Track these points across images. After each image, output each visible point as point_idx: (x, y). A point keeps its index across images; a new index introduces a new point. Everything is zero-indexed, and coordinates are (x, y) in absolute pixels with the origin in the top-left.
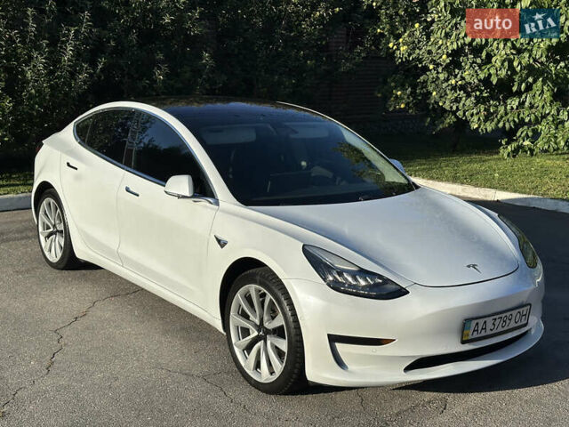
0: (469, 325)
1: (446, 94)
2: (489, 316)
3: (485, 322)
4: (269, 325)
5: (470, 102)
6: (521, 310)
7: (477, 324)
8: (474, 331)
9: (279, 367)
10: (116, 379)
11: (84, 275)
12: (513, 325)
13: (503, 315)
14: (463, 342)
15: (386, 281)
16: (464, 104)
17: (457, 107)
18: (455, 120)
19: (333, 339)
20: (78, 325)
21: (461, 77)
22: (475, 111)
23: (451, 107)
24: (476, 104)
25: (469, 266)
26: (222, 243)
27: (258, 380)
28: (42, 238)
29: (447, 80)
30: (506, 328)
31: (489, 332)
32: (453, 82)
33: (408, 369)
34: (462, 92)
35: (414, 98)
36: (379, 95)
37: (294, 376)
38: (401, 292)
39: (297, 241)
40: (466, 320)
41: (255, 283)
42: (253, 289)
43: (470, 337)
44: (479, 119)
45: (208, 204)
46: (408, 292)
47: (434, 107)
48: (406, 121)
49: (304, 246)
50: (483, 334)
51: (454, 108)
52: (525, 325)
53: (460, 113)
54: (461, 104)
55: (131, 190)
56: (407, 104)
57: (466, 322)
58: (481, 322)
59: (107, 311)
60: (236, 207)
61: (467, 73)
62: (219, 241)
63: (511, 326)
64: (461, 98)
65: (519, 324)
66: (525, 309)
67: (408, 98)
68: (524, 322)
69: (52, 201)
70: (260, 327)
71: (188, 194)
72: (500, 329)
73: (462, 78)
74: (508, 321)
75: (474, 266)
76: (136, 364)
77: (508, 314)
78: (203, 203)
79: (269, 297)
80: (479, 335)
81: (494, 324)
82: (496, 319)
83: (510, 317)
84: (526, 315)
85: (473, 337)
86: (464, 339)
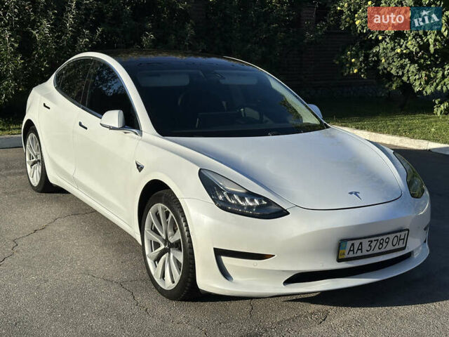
0: (344, 245)
1: (394, 62)
2: (365, 238)
3: (361, 243)
4: (172, 240)
5: (413, 68)
6: (398, 234)
7: (353, 245)
8: (350, 250)
9: (177, 276)
10: (46, 281)
11: (58, 197)
12: (390, 247)
13: (380, 238)
14: (339, 260)
15: (270, 202)
16: (408, 71)
17: (403, 72)
18: (401, 84)
19: (219, 253)
20: (34, 237)
21: (406, 46)
22: (417, 77)
23: (398, 73)
24: (419, 70)
25: (351, 193)
26: (140, 168)
27: (163, 287)
28: (28, 166)
29: (393, 49)
30: (382, 250)
31: (365, 253)
32: (399, 51)
33: (287, 282)
34: (407, 60)
35: (366, 65)
36: (337, 62)
37: (188, 284)
38: (282, 213)
39: (195, 165)
40: (341, 240)
41: (161, 202)
42: (159, 207)
43: (346, 256)
44: (420, 84)
45: (134, 135)
46: (288, 213)
47: (383, 72)
48: (366, 87)
49: (200, 169)
50: (359, 254)
51: (400, 73)
52: (404, 248)
53: (405, 79)
54: (406, 70)
55: (83, 124)
56: (359, 70)
57: (342, 243)
58: (357, 243)
59: (63, 226)
60: (156, 137)
61: (410, 43)
62: (138, 166)
63: (388, 249)
64: (406, 65)
65: (397, 247)
66: (403, 234)
67: (361, 65)
68: (401, 245)
69: (34, 135)
70: (166, 241)
71: (117, 126)
72: (377, 251)
73: (406, 48)
74: (385, 244)
75: (356, 193)
76: (68, 269)
77: (385, 237)
78: (131, 135)
79: (171, 214)
80: (355, 255)
81: (369, 245)
82: (372, 241)
83: (387, 240)
84: (404, 239)
85: (348, 256)
86: (340, 257)
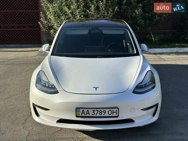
2: (90, 109)
3: (88, 111)
6: (111, 110)
8: (82, 113)
13: (99, 110)
14: (77, 117)
25: (94, 88)
30: (102, 116)
31: (91, 115)
40: (77, 108)
46: (58, 93)
49: (40, 70)
50: (88, 115)
52: (117, 117)
58: (85, 110)
63: (106, 115)
65: (112, 115)
66: (115, 110)
72: (98, 115)
74: (103, 113)
75: (97, 88)
77: (102, 110)
80: (85, 115)
81: (93, 112)
82: (94, 111)
83: (104, 111)
84: (116, 112)
85: (82, 115)
86: (77, 115)
